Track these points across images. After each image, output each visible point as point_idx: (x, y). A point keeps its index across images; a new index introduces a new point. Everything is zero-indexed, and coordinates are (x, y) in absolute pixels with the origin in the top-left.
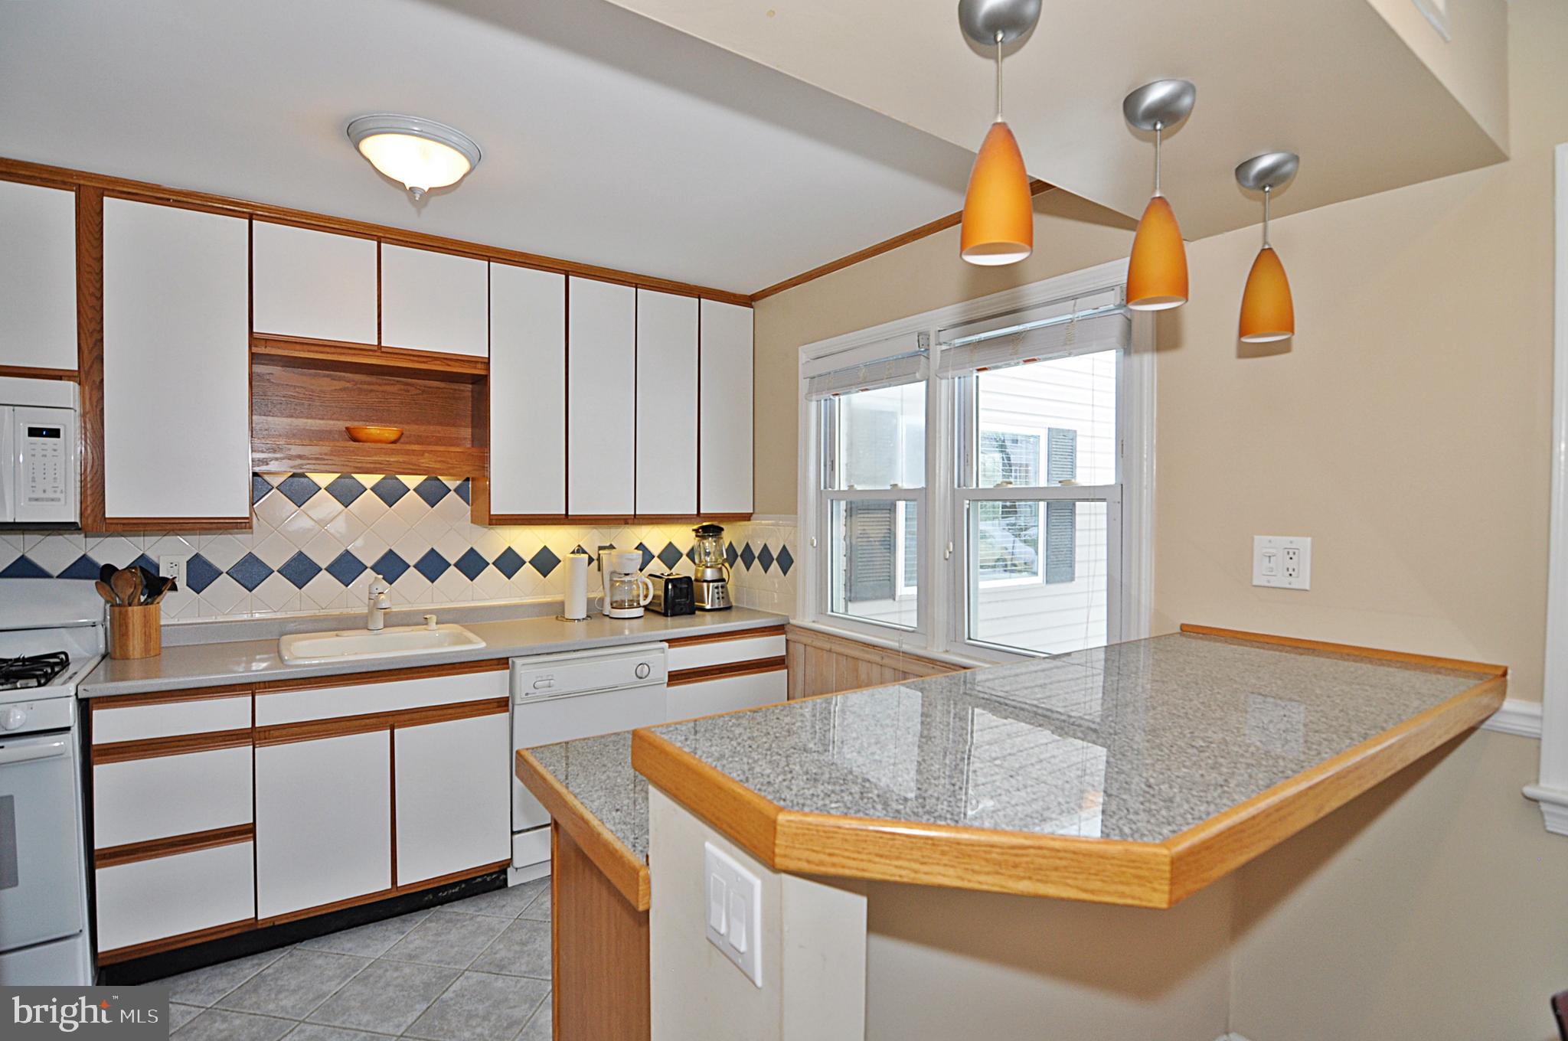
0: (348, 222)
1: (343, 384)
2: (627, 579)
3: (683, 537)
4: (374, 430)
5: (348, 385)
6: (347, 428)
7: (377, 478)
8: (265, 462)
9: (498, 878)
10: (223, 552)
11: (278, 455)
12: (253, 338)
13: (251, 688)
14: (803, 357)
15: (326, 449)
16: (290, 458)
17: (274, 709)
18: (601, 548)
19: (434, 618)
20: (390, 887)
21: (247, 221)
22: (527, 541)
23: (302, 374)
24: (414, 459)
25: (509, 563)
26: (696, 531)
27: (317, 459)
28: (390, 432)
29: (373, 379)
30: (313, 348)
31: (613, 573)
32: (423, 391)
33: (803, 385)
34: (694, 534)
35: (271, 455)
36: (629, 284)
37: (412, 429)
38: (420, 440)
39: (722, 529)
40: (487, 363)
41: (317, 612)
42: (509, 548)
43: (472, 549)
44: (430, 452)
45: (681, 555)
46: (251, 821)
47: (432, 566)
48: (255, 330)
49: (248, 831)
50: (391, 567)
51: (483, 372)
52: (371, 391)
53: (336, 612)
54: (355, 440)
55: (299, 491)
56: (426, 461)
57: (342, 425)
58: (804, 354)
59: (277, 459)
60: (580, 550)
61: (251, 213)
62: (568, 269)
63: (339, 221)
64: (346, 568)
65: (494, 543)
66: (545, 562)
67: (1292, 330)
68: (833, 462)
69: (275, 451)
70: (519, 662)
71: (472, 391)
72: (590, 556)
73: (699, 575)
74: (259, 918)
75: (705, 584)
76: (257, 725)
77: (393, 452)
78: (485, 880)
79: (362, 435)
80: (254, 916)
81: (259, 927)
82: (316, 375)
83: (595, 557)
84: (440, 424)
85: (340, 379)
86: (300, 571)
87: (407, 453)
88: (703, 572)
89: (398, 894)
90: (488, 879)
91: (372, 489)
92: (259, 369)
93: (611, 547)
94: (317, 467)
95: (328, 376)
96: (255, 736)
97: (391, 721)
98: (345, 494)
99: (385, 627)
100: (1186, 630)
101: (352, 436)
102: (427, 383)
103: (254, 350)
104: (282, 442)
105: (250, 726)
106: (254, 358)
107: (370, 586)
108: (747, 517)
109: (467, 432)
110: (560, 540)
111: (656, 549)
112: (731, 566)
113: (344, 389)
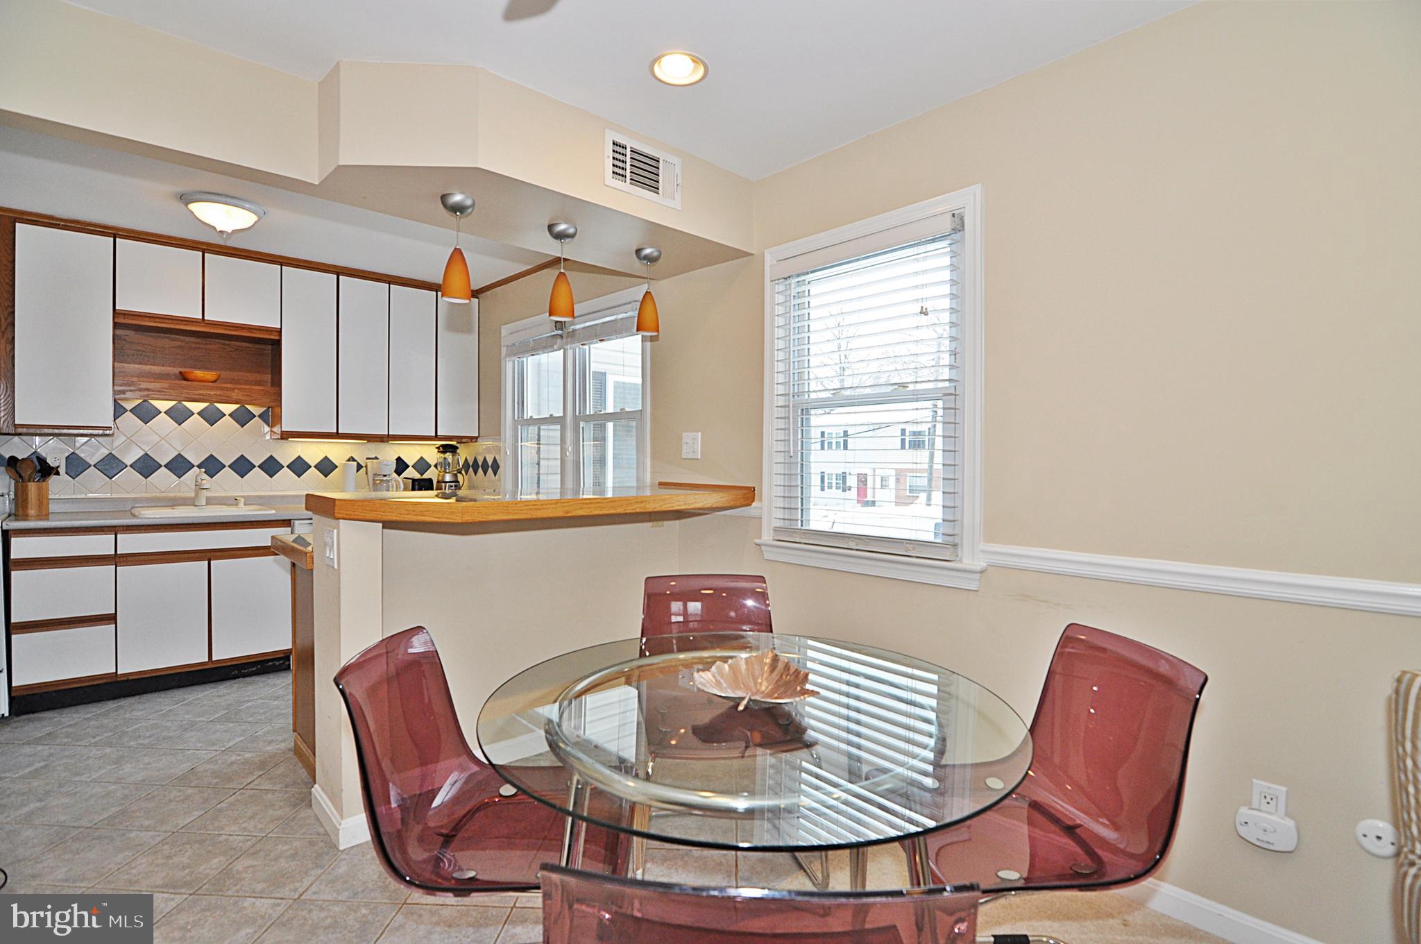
0: (182, 239)
1: (178, 343)
2: (385, 478)
3: (430, 453)
4: (199, 373)
5: (183, 344)
6: (180, 372)
7: (203, 405)
8: (123, 392)
9: (284, 663)
10: (92, 451)
11: (131, 388)
12: (115, 312)
13: (115, 530)
14: (504, 333)
15: (166, 385)
16: (140, 390)
17: (130, 543)
18: (368, 459)
19: (242, 500)
20: (207, 660)
21: (112, 239)
22: (313, 452)
23: (150, 336)
24: (228, 393)
25: (299, 467)
26: (438, 448)
27: (159, 391)
28: (211, 375)
29: (200, 340)
30: (157, 320)
31: (375, 475)
32: (236, 349)
33: (504, 350)
34: (437, 450)
35: (128, 388)
36: (384, 281)
37: (224, 374)
38: (232, 381)
39: (457, 448)
40: (280, 331)
41: (158, 495)
42: (299, 457)
43: (271, 456)
44: (238, 389)
45: (430, 466)
46: (114, 612)
47: (242, 466)
48: (117, 308)
49: (111, 618)
50: (212, 466)
51: (277, 338)
52: (199, 348)
53: (173, 495)
54: (186, 379)
55: (146, 414)
56: (235, 395)
57: (176, 370)
58: (504, 331)
59: (131, 391)
60: (351, 459)
61: (115, 233)
62: (339, 271)
63: (175, 238)
64: (179, 466)
65: (287, 453)
66: (326, 467)
67: (658, 331)
68: (523, 402)
69: (130, 386)
70: (297, 522)
71: (272, 350)
72: (358, 464)
73: (440, 479)
74: (119, 673)
75: (443, 484)
76: (118, 553)
77: (212, 389)
78: (274, 664)
79: (190, 376)
80: (114, 671)
81: (119, 679)
82: (160, 337)
83: (364, 465)
84: (250, 372)
85: (175, 340)
86: (146, 466)
87: (222, 389)
88: (443, 476)
89: (213, 666)
90: (277, 663)
91: (198, 414)
92: (118, 332)
93: (376, 458)
94: (160, 397)
95: (167, 338)
96: (117, 559)
97: (209, 555)
98: (179, 416)
99: (207, 505)
100: (660, 484)
101: (183, 377)
102: (237, 343)
103: (116, 320)
104: (135, 379)
105: (113, 553)
106: (116, 325)
107: (197, 476)
108: (473, 439)
109: (268, 377)
110: (337, 451)
111: (410, 461)
112: (466, 474)
113: (180, 347)
